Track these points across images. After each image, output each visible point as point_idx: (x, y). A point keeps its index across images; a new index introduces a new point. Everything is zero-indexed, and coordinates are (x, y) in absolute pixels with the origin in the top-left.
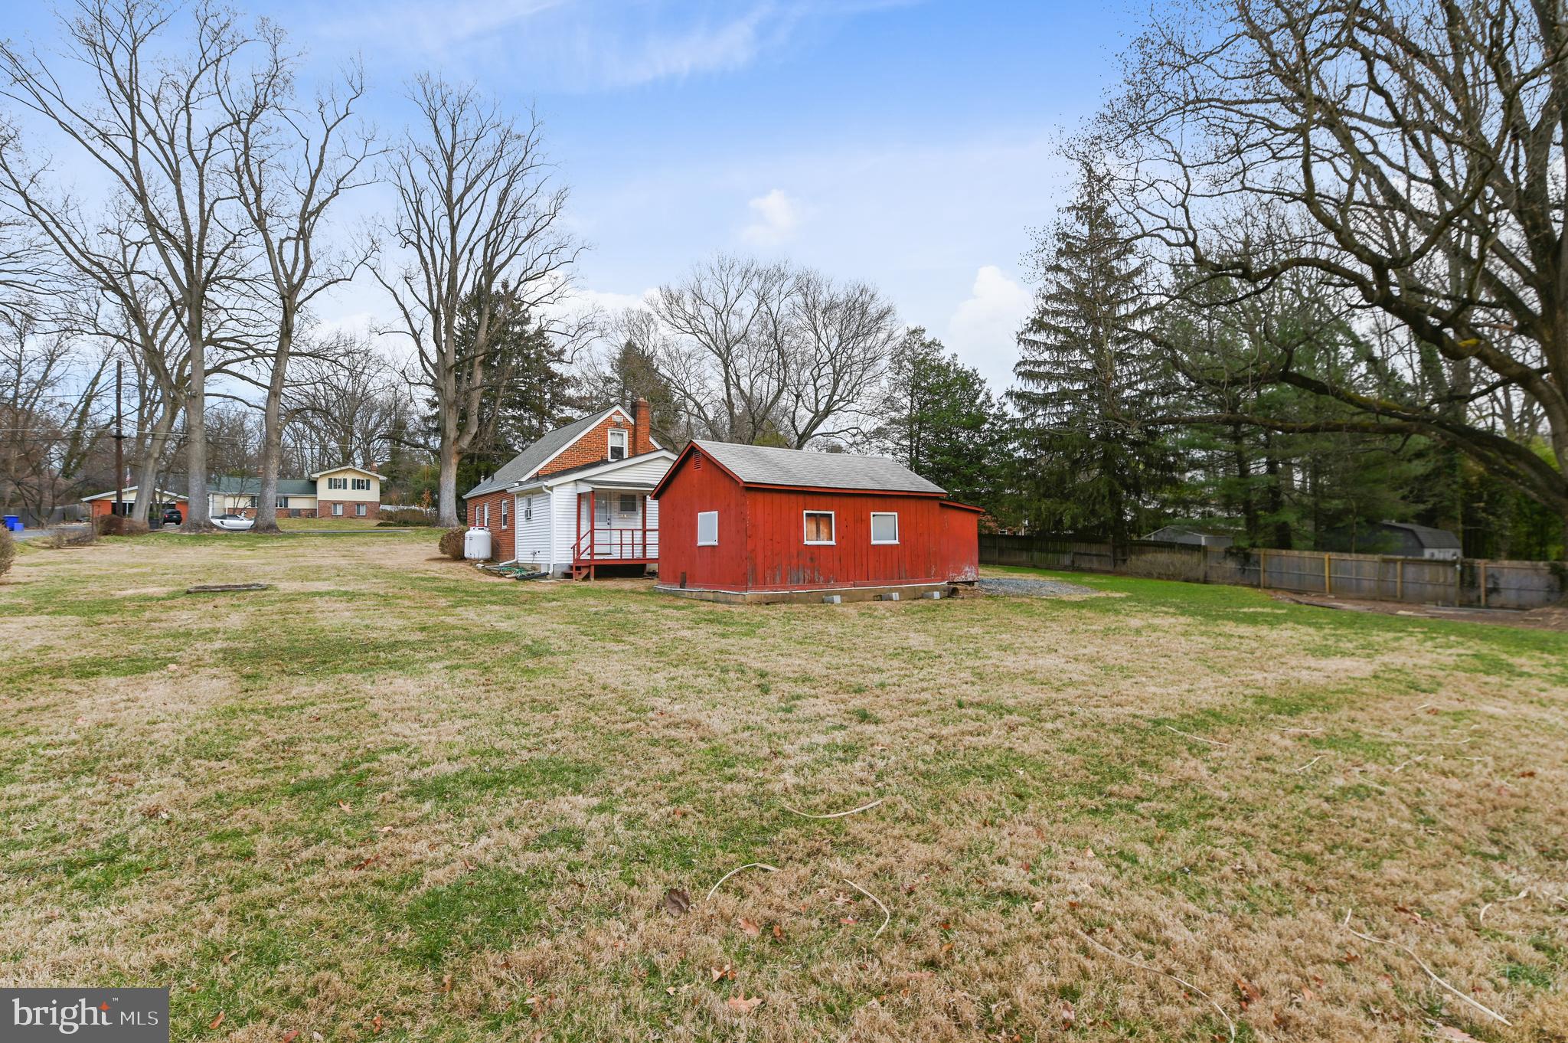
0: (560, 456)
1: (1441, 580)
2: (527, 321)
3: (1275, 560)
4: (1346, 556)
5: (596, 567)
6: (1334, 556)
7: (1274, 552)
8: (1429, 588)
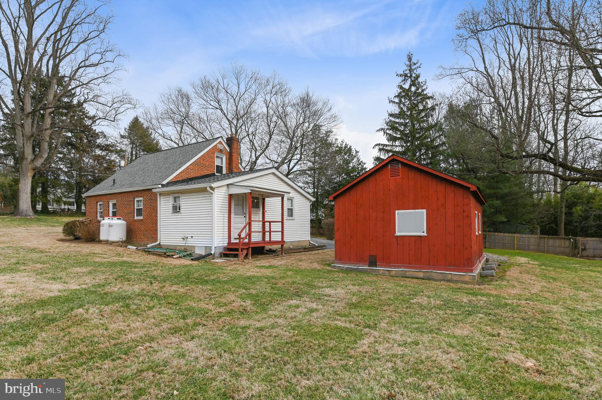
0: (188, 168)
1: (563, 245)
2: (74, 95)
3: (493, 237)
4: (524, 236)
5: (252, 248)
6: (518, 235)
7: (492, 233)
8: (558, 249)
